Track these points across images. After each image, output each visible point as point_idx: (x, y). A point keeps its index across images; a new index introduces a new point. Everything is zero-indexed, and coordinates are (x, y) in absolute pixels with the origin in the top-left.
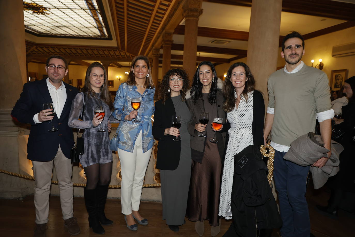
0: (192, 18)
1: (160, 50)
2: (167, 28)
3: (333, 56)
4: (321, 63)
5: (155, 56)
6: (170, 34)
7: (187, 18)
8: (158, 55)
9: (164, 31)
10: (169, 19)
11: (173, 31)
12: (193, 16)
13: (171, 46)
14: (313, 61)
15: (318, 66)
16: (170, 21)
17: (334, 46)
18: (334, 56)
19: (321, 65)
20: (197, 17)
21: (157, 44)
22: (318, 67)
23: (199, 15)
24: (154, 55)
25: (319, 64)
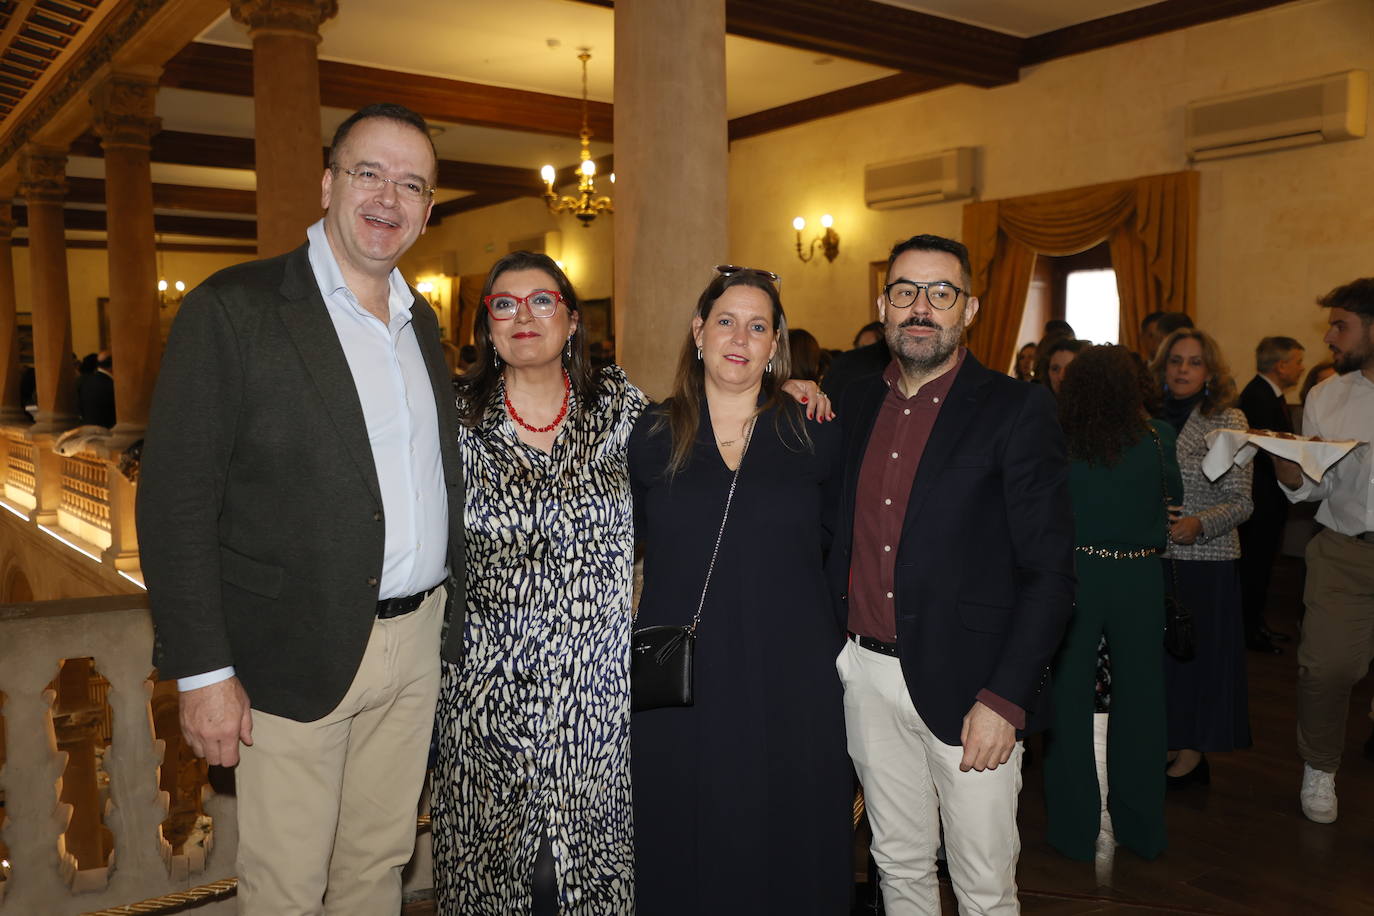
0: (287, 33)
1: (67, 161)
2: (124, 53)
3: (870, 204)
4: (829, 232)
5: (37, 190)
6: (141, 89)
7: (263, 31)
8: (55, 185)
9: (103, 72)
10: (135, 14)
11: (155, 72)
12: (292, 22)
13: (149, 148)
14: (798, 224)
15: (819, 243)
16: (143, 23)
17: (868, 166)
18: (876, 206)
19: (832, 241)
20: (313, 27)
21: (49, 128)
22: (820, 247)
23: (322, 20)
24: (33, 186)
25: (823, 234)
